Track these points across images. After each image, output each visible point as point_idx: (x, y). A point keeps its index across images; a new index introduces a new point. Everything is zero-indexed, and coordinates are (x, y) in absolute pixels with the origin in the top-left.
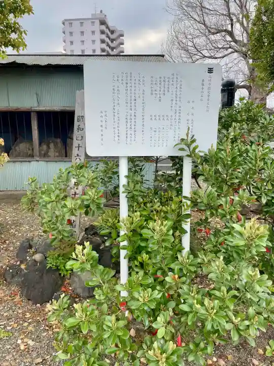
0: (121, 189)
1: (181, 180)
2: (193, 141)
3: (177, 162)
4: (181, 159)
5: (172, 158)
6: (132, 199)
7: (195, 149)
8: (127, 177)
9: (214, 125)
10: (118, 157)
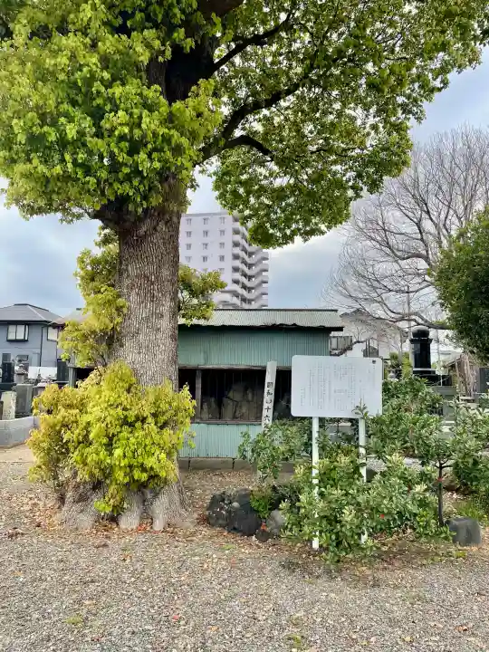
0: (314, 442)
1: (358, 439)
2: (365, 408)
3: (354, 422)
4: (357, 421)
5: (350, 420)
6: (322, 448)
7: (366, 413)
8: (319, 432)
9: (379, 395)
10: (311, 418)
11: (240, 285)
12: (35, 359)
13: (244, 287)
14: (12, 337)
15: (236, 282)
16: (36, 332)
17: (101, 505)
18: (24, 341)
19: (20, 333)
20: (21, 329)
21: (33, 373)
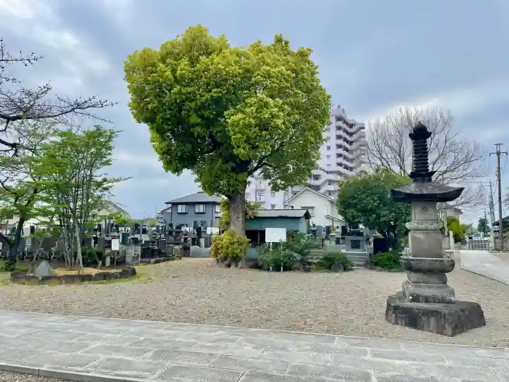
11: (343, 166)
12: (209, 223)
13: (346, 167)
14: (197, 211)
15: (340, 165)
16: (209, 208)
17: (226, 262)
18: (203, 213)
19: (201, 208)
20: (201, 206)
21: (209, 231)
